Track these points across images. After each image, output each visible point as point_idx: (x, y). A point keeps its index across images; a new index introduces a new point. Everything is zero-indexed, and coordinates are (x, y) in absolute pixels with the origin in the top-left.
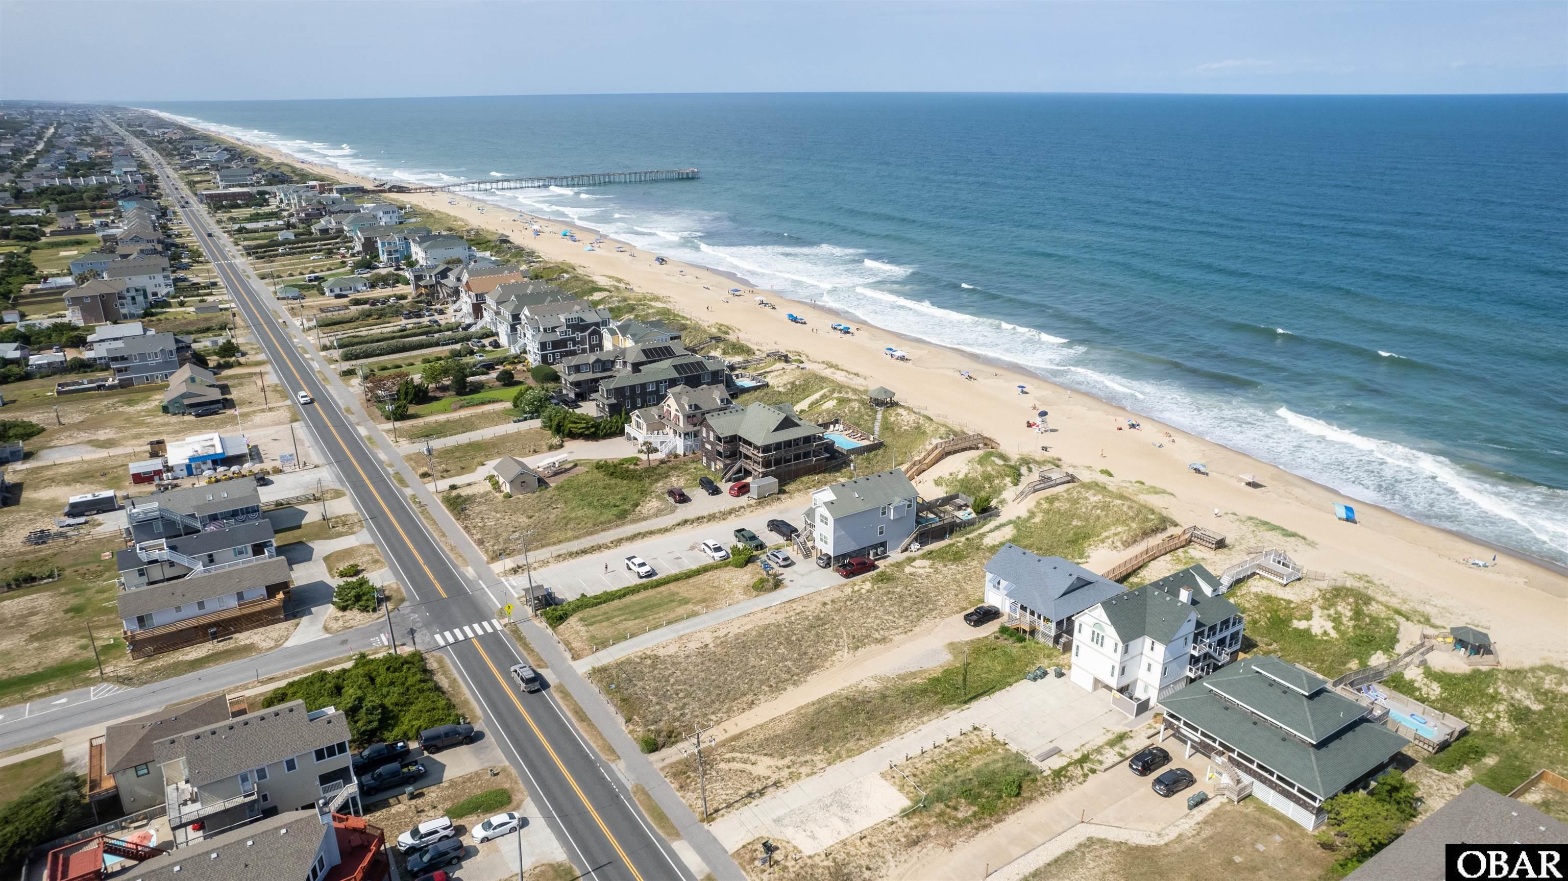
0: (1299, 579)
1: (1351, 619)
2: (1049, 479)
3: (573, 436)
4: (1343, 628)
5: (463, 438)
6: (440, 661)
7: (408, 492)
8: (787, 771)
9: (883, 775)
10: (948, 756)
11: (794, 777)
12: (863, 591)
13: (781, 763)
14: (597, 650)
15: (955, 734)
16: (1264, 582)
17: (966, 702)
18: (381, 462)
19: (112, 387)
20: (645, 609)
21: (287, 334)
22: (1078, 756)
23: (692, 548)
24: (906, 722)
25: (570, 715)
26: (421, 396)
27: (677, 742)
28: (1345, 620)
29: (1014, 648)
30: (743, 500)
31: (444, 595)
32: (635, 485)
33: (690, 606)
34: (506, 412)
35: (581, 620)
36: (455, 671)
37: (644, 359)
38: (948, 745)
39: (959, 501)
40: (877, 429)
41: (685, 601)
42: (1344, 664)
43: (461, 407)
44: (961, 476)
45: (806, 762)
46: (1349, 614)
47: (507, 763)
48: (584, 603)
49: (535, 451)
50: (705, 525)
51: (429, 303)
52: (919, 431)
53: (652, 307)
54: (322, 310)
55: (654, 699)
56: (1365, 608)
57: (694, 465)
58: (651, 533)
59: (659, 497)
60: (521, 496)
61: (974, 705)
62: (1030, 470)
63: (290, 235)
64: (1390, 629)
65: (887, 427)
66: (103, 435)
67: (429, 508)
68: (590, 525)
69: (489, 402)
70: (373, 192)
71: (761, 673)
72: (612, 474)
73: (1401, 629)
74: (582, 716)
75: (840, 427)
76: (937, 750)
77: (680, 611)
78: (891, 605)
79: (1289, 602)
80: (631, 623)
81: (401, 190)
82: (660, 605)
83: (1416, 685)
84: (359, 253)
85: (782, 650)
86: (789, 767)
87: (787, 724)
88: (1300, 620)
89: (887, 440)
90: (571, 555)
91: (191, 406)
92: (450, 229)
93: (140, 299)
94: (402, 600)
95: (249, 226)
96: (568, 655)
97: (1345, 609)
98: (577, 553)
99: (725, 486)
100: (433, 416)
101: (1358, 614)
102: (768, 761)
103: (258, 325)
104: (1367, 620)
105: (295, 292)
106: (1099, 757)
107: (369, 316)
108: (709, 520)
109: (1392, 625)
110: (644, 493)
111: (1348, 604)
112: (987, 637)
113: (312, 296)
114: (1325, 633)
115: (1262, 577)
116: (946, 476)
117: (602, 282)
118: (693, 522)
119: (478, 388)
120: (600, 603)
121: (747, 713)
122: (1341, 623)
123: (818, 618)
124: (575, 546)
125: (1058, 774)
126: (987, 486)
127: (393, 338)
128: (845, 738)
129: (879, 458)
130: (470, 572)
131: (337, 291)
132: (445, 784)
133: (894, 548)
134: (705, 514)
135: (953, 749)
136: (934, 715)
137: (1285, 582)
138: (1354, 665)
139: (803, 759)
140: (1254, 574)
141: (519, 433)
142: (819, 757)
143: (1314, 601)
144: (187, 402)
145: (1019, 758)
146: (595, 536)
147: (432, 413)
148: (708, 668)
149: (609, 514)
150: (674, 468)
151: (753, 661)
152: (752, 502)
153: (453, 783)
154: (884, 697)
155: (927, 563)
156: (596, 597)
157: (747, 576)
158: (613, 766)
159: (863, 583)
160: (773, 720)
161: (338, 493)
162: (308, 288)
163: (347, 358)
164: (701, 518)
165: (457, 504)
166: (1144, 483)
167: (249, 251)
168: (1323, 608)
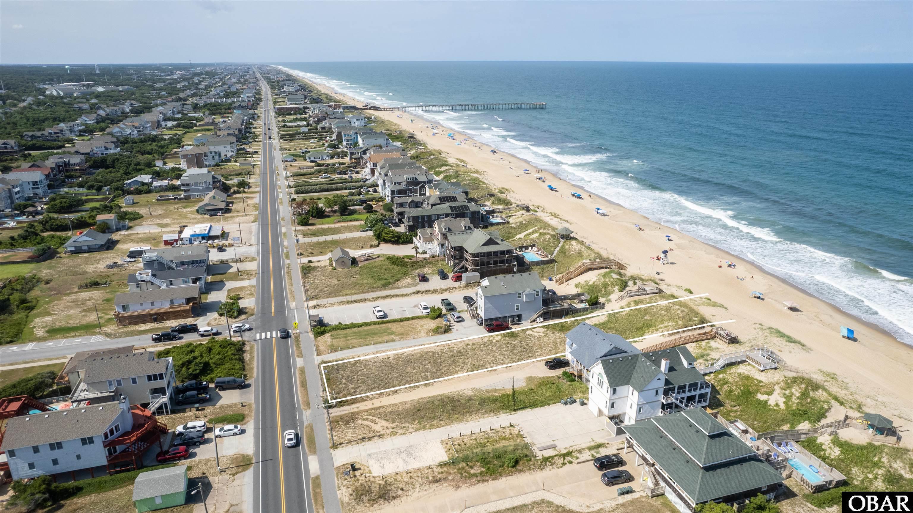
0: (776, 369)
1: (798, 398)
2: (644, 290)
3: (386, 241)
4: (790, 403)
5: (329, 238)
6: (252, 347)
7: (287, 262)
8: (391, 430)
9: (442, 442)
10: (486, 438)
11: (394, 434)
12: (494, 341)
13: (390, 425)
14: (331, 352)
15: (496, 426)
16: (749, 367)
17: (514, 410)
18: (283, 246)
19: (181, 199)
20: (368, 334)
21: (276, 178)
22: (564, 451)
23: (415, 306)
24: (473, 416)
25: (298, 382)
26: (320, 214)
27: (344, 405)
28: (794, 398)
29: (565, 384)
30: (458, 284)
31: (273, 315)
32: (404, 270)
33: (393, 336)
34: (360, 226)
35: (331, 336)
36: (255, 352)
37: (439, 202)
38: (489, 432)
39: (583, 298)
40: (556, 252)
41: (392, 333)
42: (779, 426)
43: (339, 222)
44: (591, 283)
45: (405, 427)
46: (798, 395)
47: (253, 402)
48: (340, 327)
49: (362, 247)
50: (429, 295)
51: (355, 167)
52: (580, 254)
53: (470, 176)
54: (300, 168)
55: (344, 381)
56: (811, 393)
57: (442, 263)
58: (397, 296)
59: (413, 278)
60: (341, 270)
61: (520, 413)
62: (635, 284)
63: (306, 130)
64: (822, 408)
65: (563, 251)
66: (165, 221)
67: (292, 272)
68: (366, 288)
69: (355, 220)
70: (361, 109)
71: (409, 377)
72: (393, 263)
73: (833, 410)
74: (304, 384)
75: (535, 249)
76: (482, 434)
77: (386, 338)
78: (506, 351)
79: (761, 382)
80: (356, 341)
81: (376, 108)
82: (377, 334)
83: (823, 447)
84: (335, 140)
85: (429, 366)
86: (393, 428)
87: (407, 406)
88: (763, 394)
89: (559, 259)
90: (348, 302)
91: (209, 210)
92: (388, 130)
93: (217, 157)
94: (252, 315)
95: (289, 124)
96: (315, 353)
97: (796, 391)
98: (352, 302)
99: (451, 275)
100: (323, 225)
101: (804, 395)
102: (384, 423)
103: (265, 173)
104: (809, 400)
105: (292, 158)
106: (578, 455)
108: (433, 293)
109: (826, 406)
110: (406, 274)
111: (800, 388)
112: (554, 377)
113: (301, 161)
114: (777, 405)
115: (749, 364)
116: (583, 282)
117: (451, 161)
118: (423, 292)
119: (353, 212)
120: (346, 328)
121: (390, 396)
122: (790, 400)
123: (459, 352)
124: (349, 298)
125: (546, 460)
126: (603, 290)
127: (325, 184)
128: (433, 418)
129: (550, 268)
130: (293, 305)
131: (312, 159)
132: (217, 406)
133: (526, 319)
134: (431, 289)
135: (491, 435)
136: (492, 414)
137: (762, 369)
138: (786, 427)
139: (403, 425)
140: (744, 361)
141: (360, 237)
142: (413, 426)
143: (778, 383)
144: (207, 208)
145: (527, 446)
146: (366, 294)
147: (322, 224)
148: (382, 370)
149: (379, 283)
150: (430, 263)
151: (409, 369)
152: (462, 286)
153: (222, 407)
154: (470, 399)
155: (543, 330)
156: (346, 325)
157: (433, 324)
158: (304, 412)
159: (497, 336)
160: (402, 402)
161: (253, 259)
162: (300, 156)
163: (297, 193)
164: (429, 291)
165: (307, 270)
166: (710, 300)
167: (283, 137)
168: (782, 389)
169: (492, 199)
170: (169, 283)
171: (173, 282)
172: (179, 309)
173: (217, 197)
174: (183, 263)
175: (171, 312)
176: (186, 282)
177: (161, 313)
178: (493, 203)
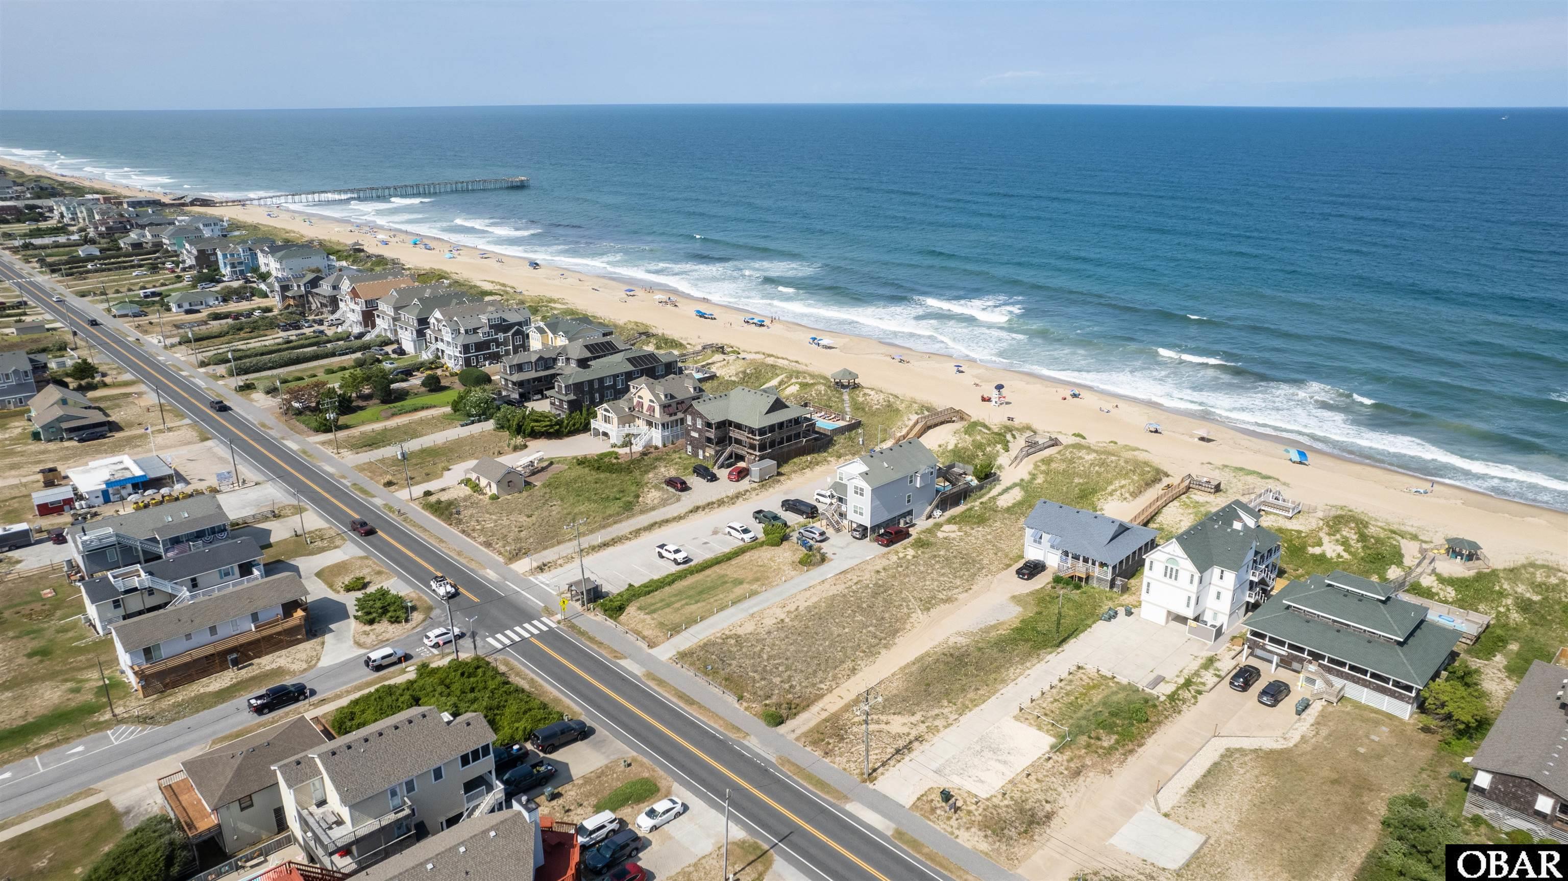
0: (1300, 512)
1: (1358, 541)
2: (1036, 443)
3: (535, 435)
4: (1353, 550)
6: (507, 664)
7: (378, 501)
8: (923, 726)
9: (1016, 718)
10: (1067, 694)
11: (934, 729)
12: (909, 557)
13: (913, 719)
14: (672, 635)
15: (1061, 674)
17: (1058, 646)
18: (330, 475)
20: (701, 592)
21: (146, 352)
22: (1181, 681)
23: (715, 532)
24: (1012, 670)
25: (675, 700)
26: (346, 406)
27: (799, 712)
28: (1352, 542)
29: (1074, 594)
30: (745, 484)
31: (476, 600)
32: (627, 478)
33: (746, 586)
35: (640, 609)
36: (527, 672)
37: (589, 355)
38: (1062, 684)
39: (958, 470)
40: (848, 411)
41: (739, 582)
45: (937, 715)
46: (1355, 537)
47: (634, 754)
48: (634, 593)
49: (500, 453)
50: (717, 510)
52: (893, 407)
54: (178, 327)
55: (756, 675)
56: (1366, 531)
58: (667, 521)
59: (656, 487)
60: (509, 497)
62: (1014, 436)
63: (93, 250)
64: (1395, 546)
65: (858, 407)
67: (413, 517)
68: (599, 518)
69: (423, 408)
70: (173, 205)
71: (850, 641)
72: (598, 468)
74: (688, 700)
75: (811, 410)
76: (1054, 690)
77: (738, 591)
78: (942, 568)
79: (1299, 532)
80: (694, 607)
82: (715, 587)
84: (190, 267)
85: (859, 617)
86: (923, 722)
87: (898, 684)
88: (1313, 547)
89: (863, 420)
90: (594, 549)
91: (71, 430)
94: (431, 608)
96: (644, 646)
97: (1350, 533)
98: (600, 547)
99: (721, 472)
100: (367, 425)
101: (1362, 537)
102: (899, 719)
104: (1372, 541)
105: (136, 308)
106: (1199, 680)
107: (241, 329)
108: (719, 506)
109: (1394, 543)
110: (639, 484)
111: (1351, 529)
112: (1044, 588)
113: (159, 312)
114: (1339, 556)
115: (1267, 513)
116: (936, 447)
118: (704, 508)
119: (402, 395)
120: (652, 591)
121: (853, 678)
122: (1350, 546)
123: (878, 585)
124: (599, 538)
125: (1172, 697)
126: (980, 454)
127: (279, 351)
128: (963, 690)
130: (491, 574)
131: (186, 306)
132: (578, 782)
133: (920, 516)
134: (710, 500)
135: (1069, 688)
136: (1035, 660)
137: (1289, 515)
139: (933, 713)
140: (1262, 510)
141: (472, 436)
142: (947, 710)
144: (65, 426)
145: (1131, 689)
146: (609, 529)
147: (363, 423)
148: (795, 641)
149: (614, 508)
150: (657, 459)
151: (836, 631)
152: (761, 484)
153: (587, 780)
154: (979, 649)
155: (954, 527)
156: (645, 586)
157: (787, 554)
158: (746, 743)
159: (904, 550)
160: (884, 681)
161: (299, 508)
162: (149, 304)
163: (237, 373)
164: (713, 503)
165: (441, 509)
167: (49, 269)
168: (1329, 534)
170: (190, 584)
173: (70, 400)
174: (175, 541)
177: (241, 646)
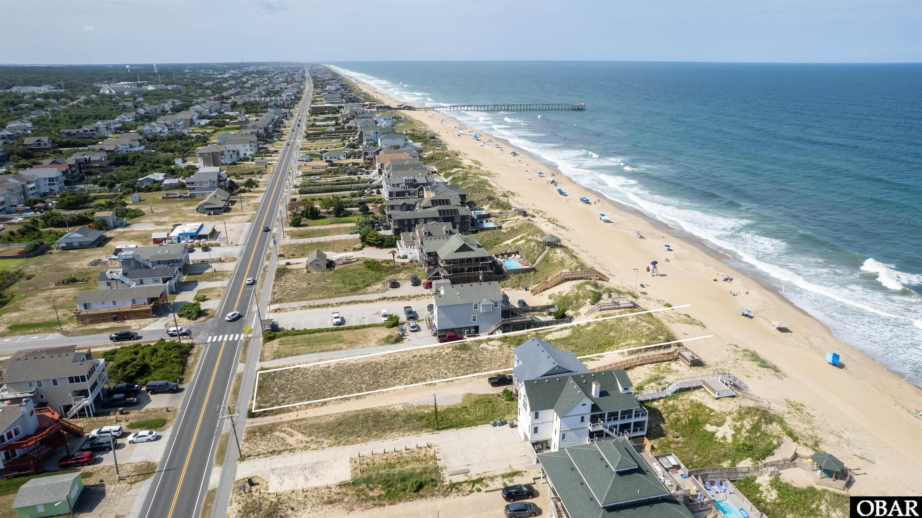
0: (733, 397)
1: (748, 431)
2: (618, 304)
3: (371, 244)
4: (739, 437)
5: (315, 240)
6: (199, 351)
7: (267, 263)
8: (305, 444)
9: (351, 460)
10: (398, 458)
11: (306, 448)
12: (444, 353)
13: (305, 438)
14: (274, 358)
15: (413, 446)
16: (703, 394)
17: (438, 429)
18: (268, 246)
19: (186, 197)
20: (317, 342)
21: (287, 178)
22: (475, 478)
24: (394, 433)
25: (231, 389)
26: (314, 215)
27: (268, 415)
28: (744, 430)
29: (503, 403)
30: (428, 291)
32: (378, 275)
33: (341, 344)
34: (352, 228)
35: (280, 341)
38: (404, 451)
39: (552, 310)
40: (538, 261)
41: (342, 341)
42: (719, 462)
43: (331, 223)
44: (564, 295)
45: (319, 442)
46: (748, 427)
47: (180, 407)
48: (295, 333)
49: (345, 250)
50: (396, 302)
51: (367, 168)
52: (562, 263)
53: (478, 178)
54: (313, 168)
55: (276, 389)
56: (764, 426)
57: (419, 268)
58: (362, 302)
59: (384, 284)
60: (315, 273)
61: (443, 432)
62: (610, 296)
63: (333, 129)
64: (771, 443)
65: (546, 260)
66: (163, 219)
67: (267, 274)
68: (334, 292)
69: (348, 222)
70: (395, 109)
71: (343, 388)
72: (369, 267)
73: (783, 446)
74: (236, 392)
75: (518, 256)
76: (395, 453)
77: (334, 346)
78: (452, 364)
79: (712, 411)
80: (303, 348)
81: (410, 108)
82: (326, 341)
83: (760, 489)
84: (356, 140)
85: (367, 378)
86: (307, 442)
87: (331, 419)
88: (712, 425)
89: (541, 268)
90: (310, 307)
91: (207, 209)
92: (413, 130)
93: (235, 156)
94: (212, 317)
95: (317, 123)
96: (258, 359)
97: (748, 424)
98: (314, 306)
99: (424, 281)
100: (315, 226)
101: (756, 428)
102: (300, 436)
103: (277, 173)
104: (758, 434)
105: (309, 157)
106: (490, 483)
108: (399, 300)
109: (775, 442)
110: (378, 280)
111: (753, 421)
112: (494, 395)
113: (318, 160)
114: (724, 438)
115: (703, 390)
116: (557, 293)
117: (466, 162)
118: (389, 299)
120: (298, 334)
121: (318, 408)
122: (739, 433)
123: (404, 364)
124: (311, 303)
125: (454, 486)
126: (574, 302)
128: (351, 434)
129: (528, 277)
130: (255, 308)
131: (328, 159)
132: (143, 411)
133: (484, 331)
134: (399, 296)
135: (404, 455)
136: (414, 432)
137: (716, 396)
138: (726, 464)
139: (319, 440)
140: (700, 387)
141: (346, 240)
142: (328, 441)
143: (730, 413)
144: (206, 207)
145: (437, 470)
146: (331, 299)
148: (318, 380)
149: (349, 287)
150: (407, 268)
151: (346, 380)
152: (431, 293)
153: (147, 411)
154: (397, 415)
155: (499, 343)
156: (299, 331)
157: (386, 332)
158: (225, 421)
159: (447, 347)
160: (327, 415)
161: (234, 260)
162: (317, 156)
163: (301, 192)
164: (396, 297)
165: (281, 272)
166: (689, 316)
167: (308, 136)
168: (734, 420)
169: (491, 202)
170: (139, 282)
171: (144, 281)
172: (139, 309)
173: (218, 196)
174: (159, 263)
175: (132, 311)
176: (156, 281)
177: (121, 312)
178: (491, 207)
